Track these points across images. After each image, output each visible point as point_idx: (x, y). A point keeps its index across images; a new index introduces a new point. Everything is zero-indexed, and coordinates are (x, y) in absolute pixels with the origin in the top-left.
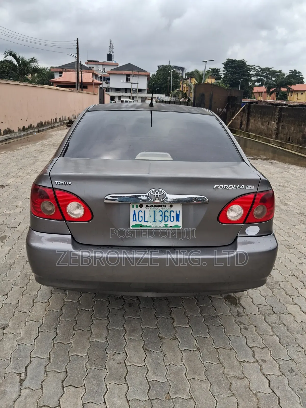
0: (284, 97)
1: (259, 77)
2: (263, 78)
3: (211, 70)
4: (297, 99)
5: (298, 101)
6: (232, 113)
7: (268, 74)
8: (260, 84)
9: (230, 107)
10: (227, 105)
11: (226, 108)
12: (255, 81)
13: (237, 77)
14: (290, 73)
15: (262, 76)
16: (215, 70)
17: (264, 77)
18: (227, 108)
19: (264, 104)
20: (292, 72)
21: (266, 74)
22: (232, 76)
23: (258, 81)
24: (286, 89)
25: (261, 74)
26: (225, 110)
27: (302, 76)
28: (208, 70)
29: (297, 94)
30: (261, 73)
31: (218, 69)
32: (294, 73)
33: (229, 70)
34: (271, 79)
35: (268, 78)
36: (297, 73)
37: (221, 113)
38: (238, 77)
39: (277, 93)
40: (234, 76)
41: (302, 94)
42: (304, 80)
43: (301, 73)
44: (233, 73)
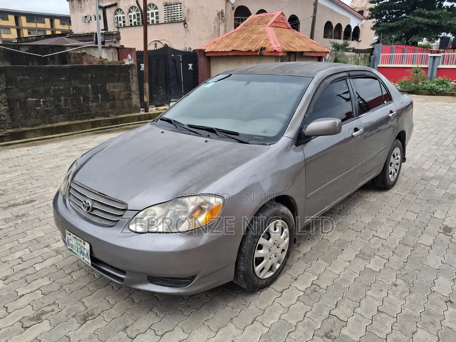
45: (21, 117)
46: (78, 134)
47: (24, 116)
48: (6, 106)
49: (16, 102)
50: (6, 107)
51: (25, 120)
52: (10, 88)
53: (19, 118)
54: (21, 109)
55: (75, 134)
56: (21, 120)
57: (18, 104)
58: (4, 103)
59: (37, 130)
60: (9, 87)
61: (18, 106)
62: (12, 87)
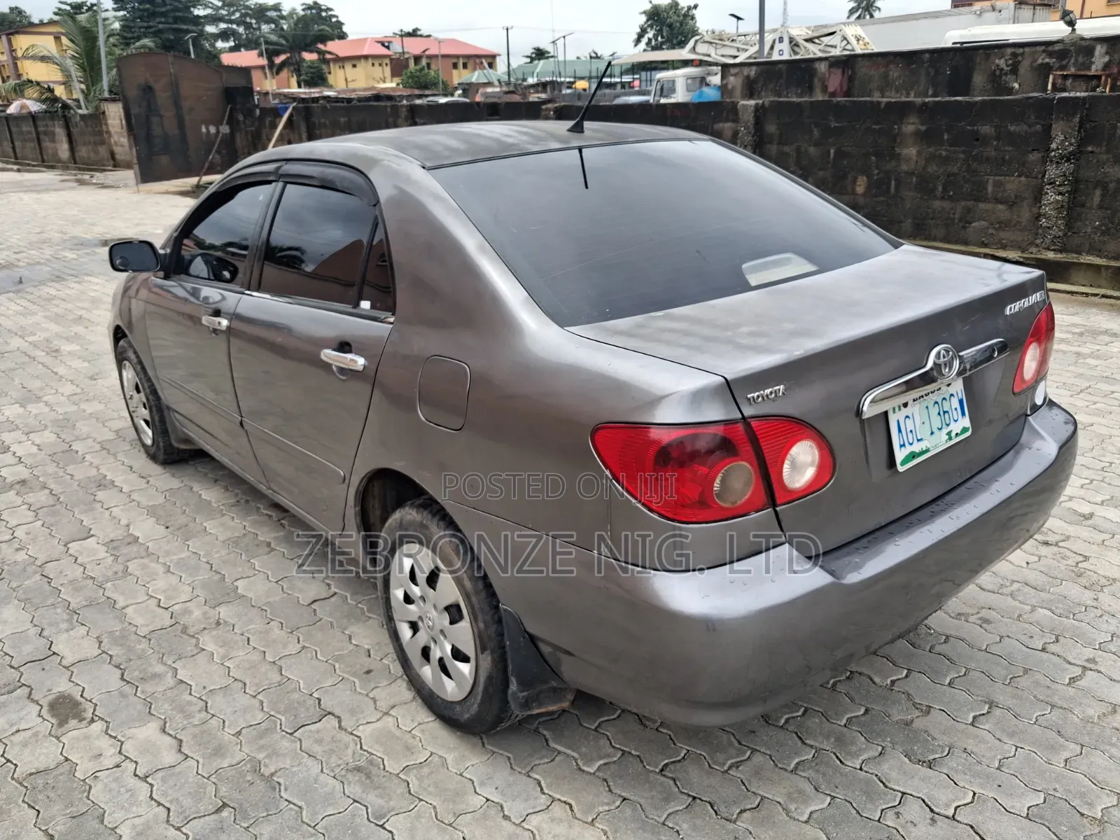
0: (317, 78)
1: (223, 26)
2: (234, 26)
3: (68, 8)
4: (346, 80)
5: (351, 86)
6: (250, 137)
7: (246, 15)
8: (232, 44)
9: (241, 118)
10: (227, 114)
11: (227, 124)
12: (216, 37)
13: (161, 26)
14: (303, 10)
15: (231, 22)
16: (85, 8)
17: (238, 25)
18: (232, 122)
19: (276, 101)
20: (309, 8)
21: (240, 17)
22: (145, 24)
23: (224, 35)
24: (314, 56)
25: (227, 15)
26: (225, 129)
27: (337, 17)
28: (60, 9)
29: (343, 67)
30: (224, 12)
31: (93, 5)
32: (314, 11)
33: (133, 8)
34: (259, 29)
35: (248, 26)
36: (322, 10)
37: (219, 139)
38: (168, 26)
39: (296, 66)
40: (151, 24)
41: (354, 66)
42: (345, 29)
43: (331, 10)
44: (146, 14)
45: (1097, 228)
46: (1104, 296)
47: (1103, 228)
48: (1060, 194)
49: (1095, 188)
50: (1059, 198)
51: (1102, 238)
52: (1092, 152)
53: (1089, 230)
54: (1100, 207)
55: (1096, 295)
56: (1093, 236)
57: (1098, 192)
58: (1059, 186)
59: (1103, 269)
60: (1090, 149)
61: (1097, 198)
62: (1097, 150)
